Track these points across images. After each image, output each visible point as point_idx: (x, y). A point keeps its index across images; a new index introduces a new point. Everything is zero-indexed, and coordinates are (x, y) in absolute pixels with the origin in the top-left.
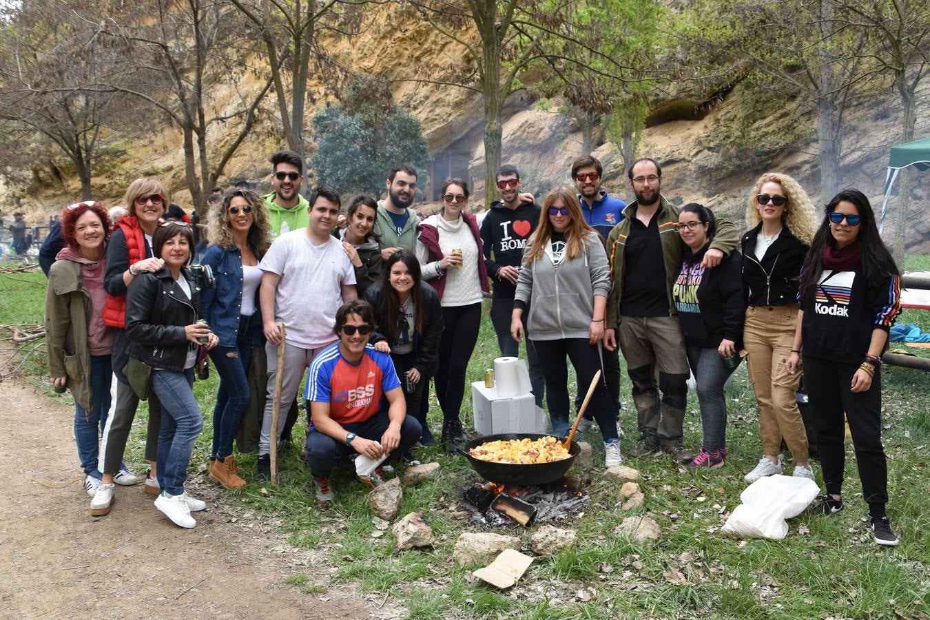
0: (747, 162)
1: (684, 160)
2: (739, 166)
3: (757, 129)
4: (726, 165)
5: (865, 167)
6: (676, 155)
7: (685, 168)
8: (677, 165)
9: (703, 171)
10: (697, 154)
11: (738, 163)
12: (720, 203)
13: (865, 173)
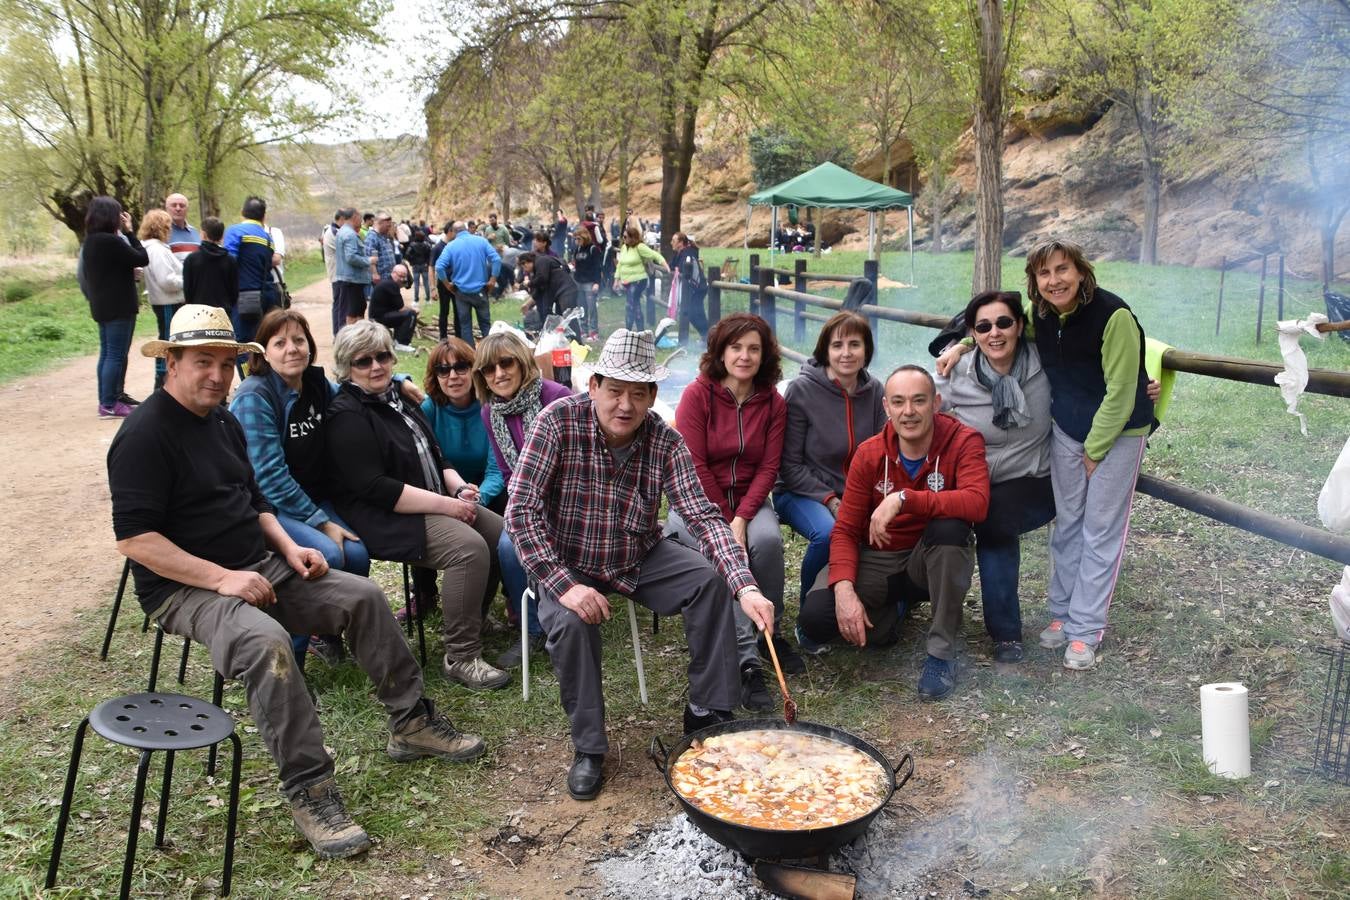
0: (1108, 177)
1: (1056, 175)
2: (1101, 181)
3: (1123, 145)
4: (1088, 179)
5: (1215, 182)
6: (1049, 171)
7: (1057, 183)
8: (1052, 180)
9: (1071, 186)
10: (1068, 169)
11: (1100, 178)
12: (1083, 216)
13: (1215, 187)
